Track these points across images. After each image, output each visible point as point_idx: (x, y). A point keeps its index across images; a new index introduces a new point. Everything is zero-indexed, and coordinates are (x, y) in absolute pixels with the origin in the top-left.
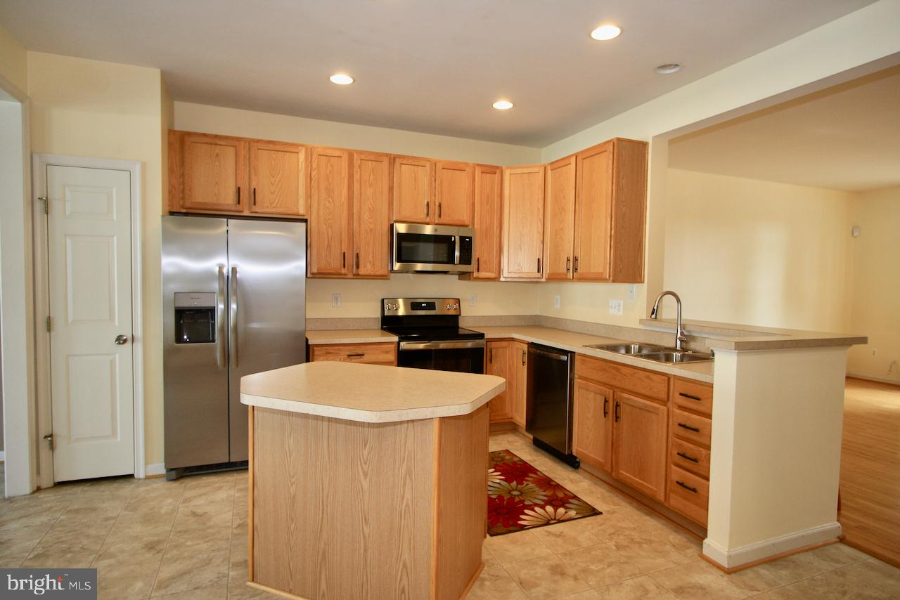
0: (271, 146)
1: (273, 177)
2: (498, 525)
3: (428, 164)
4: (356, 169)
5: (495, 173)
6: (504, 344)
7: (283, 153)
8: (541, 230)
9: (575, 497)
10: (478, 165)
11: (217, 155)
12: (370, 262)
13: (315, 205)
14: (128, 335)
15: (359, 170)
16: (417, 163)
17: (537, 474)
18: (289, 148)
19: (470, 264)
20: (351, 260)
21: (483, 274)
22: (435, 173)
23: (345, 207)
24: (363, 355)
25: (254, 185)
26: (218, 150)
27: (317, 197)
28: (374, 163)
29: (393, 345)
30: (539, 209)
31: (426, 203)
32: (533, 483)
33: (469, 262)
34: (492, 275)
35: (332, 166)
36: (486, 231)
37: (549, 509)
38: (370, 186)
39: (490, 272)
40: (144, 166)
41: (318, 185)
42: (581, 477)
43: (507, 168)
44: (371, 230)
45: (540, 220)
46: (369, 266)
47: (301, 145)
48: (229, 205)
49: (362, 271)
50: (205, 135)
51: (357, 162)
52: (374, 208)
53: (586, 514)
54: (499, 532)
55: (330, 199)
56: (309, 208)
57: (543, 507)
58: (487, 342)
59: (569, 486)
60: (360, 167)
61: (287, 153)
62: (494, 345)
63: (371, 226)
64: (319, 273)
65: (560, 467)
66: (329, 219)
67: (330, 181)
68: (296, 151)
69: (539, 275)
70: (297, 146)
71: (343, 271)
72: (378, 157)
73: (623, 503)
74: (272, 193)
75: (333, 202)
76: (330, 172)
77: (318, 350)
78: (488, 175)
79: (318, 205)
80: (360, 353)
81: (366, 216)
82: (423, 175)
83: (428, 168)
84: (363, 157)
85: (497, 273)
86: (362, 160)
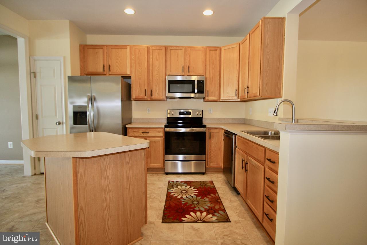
0: (116, 47)
1: (117, 60)
2: (170, 218)
3: (183, 48)
4: (151, 53)
5: (217, 50)
6: (217, 130)
7: (121, 49)
8: (238, 75)
9: (224, 210)
10: (208, 47)
11: (96, 53)
12: (157, 93)
13: (134, 70)
14: (61, 122)
15: (152, 54)
16: (178, 49)
17: (215, 195)
18: (124, 47)
19: (203, 93)
20: (148, 93)
21: (210, 98)
22: (187, 52)
23: (146, 70)
24: (148, 133)
25: (110, 63)
26: (96, 50)
27: (134, 67)
28: (159, 50)
29: (162, 129)
30: (236, 65)
31: (182, 66)
32: (209, 199)
33: (202, 92)
34: (215, 98)
35: (141, 53)
36: (212, 77)
37: (204, 214)
38: (157, 60)
39: (214, 97)
40: (65, 58)
41: (135, 62)
42: (238, 200)
43: (223, 47)
44: (158, 80)
45: (237, 70)
46: (157, 95)
47: (128, 46)
48: (101, 72)
49: (154, 97)
50: (92, 45)
51: (151, 51)
52: (159, 70)
53: (221, 221)
54: (167, 222)
55: (140, 67)
56: (131, 72)
57: (201, 212)
58: (208, 129)
59: (226, 204)
60: (153, 52)
61: (123, 50)
62: (212, 131)
63: (158, 78)
64: (135, 99)
65: (231, 193)
66: (140, 76)
67: (140, 60)
68: (126, 48)
69: (236, 97)
70: (126, 46)
71: (146, 97)
72: (160, 48)
73: (249, 218)
74: (117, 66)
75: (141, 68)
76: (140, 56)
77: (130, 130)
78: (213, 51)
79: (135, 70)
80: (147, 132)
81: (155, 73)
82: (181, 53)
83: (183, 50)
84: (153, 48)
85: (218, 97)
86: (153, 49)
